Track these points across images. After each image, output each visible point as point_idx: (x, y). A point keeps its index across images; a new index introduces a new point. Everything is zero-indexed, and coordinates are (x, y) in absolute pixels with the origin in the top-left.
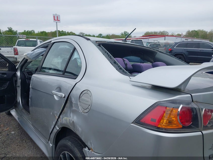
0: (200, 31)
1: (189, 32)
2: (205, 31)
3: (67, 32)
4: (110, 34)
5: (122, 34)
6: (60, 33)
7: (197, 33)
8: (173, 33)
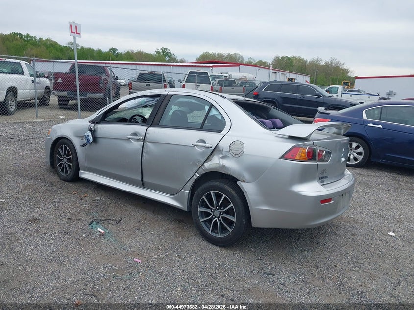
0: (295, 58)
1: (278, 60)
2: (303, 60)
3: (38, 38)
4: (133, 51)
5: (158, 52)
6: (23, 40)
7: (291, 62)
8: (251, 59)
